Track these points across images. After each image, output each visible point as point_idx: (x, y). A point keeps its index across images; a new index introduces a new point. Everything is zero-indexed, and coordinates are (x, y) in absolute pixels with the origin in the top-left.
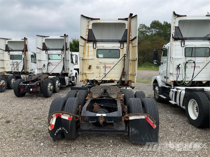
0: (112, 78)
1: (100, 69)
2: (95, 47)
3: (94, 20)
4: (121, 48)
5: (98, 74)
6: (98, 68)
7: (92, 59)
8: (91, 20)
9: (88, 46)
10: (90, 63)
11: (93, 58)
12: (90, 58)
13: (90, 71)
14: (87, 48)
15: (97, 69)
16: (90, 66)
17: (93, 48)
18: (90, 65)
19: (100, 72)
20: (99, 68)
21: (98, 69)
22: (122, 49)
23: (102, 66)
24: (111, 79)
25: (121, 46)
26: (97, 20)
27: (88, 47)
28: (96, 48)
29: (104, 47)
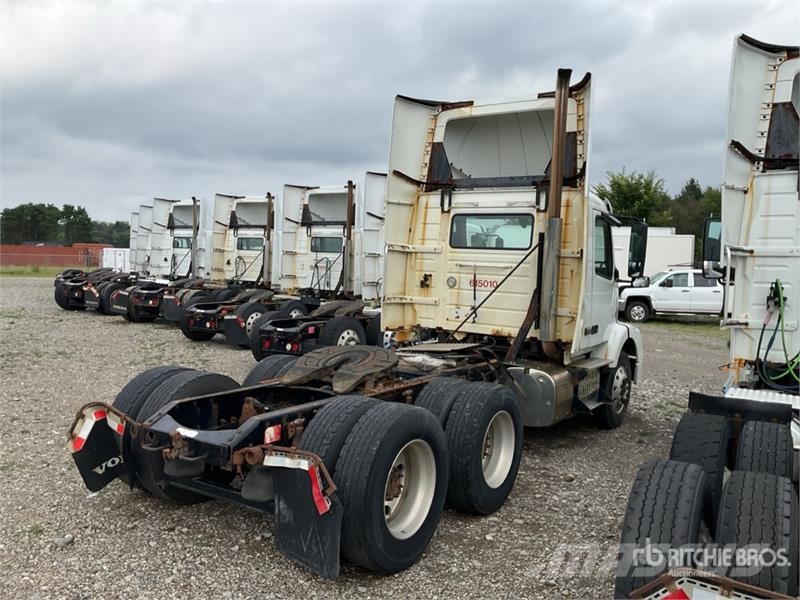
0: (499, 328)
1: (459, 289)
2: (446, 209)
3: (453, 108)
4: (539, 211)
5: (453, 307)
6: (452, 283)
7: (435, 252)
8: (443, 110)
9: (427, 203)
10: (428, 265)
11: (437, 247)
12: (429, 246)
13: (427, 296)
14: (424, 210)
15: (450, 290)
16: (427, 277)
17: (440, 210)
18: (428, 273)
19: (458, 299)
20: (457, 287)
21: (451, 287)
22: (542, 214)
23: (465, 279)
24: (498, 332)
25: (538, 202)
26: (463, 106)
27: (427, 208)
28: (449, 211)
29: (477, 206)
